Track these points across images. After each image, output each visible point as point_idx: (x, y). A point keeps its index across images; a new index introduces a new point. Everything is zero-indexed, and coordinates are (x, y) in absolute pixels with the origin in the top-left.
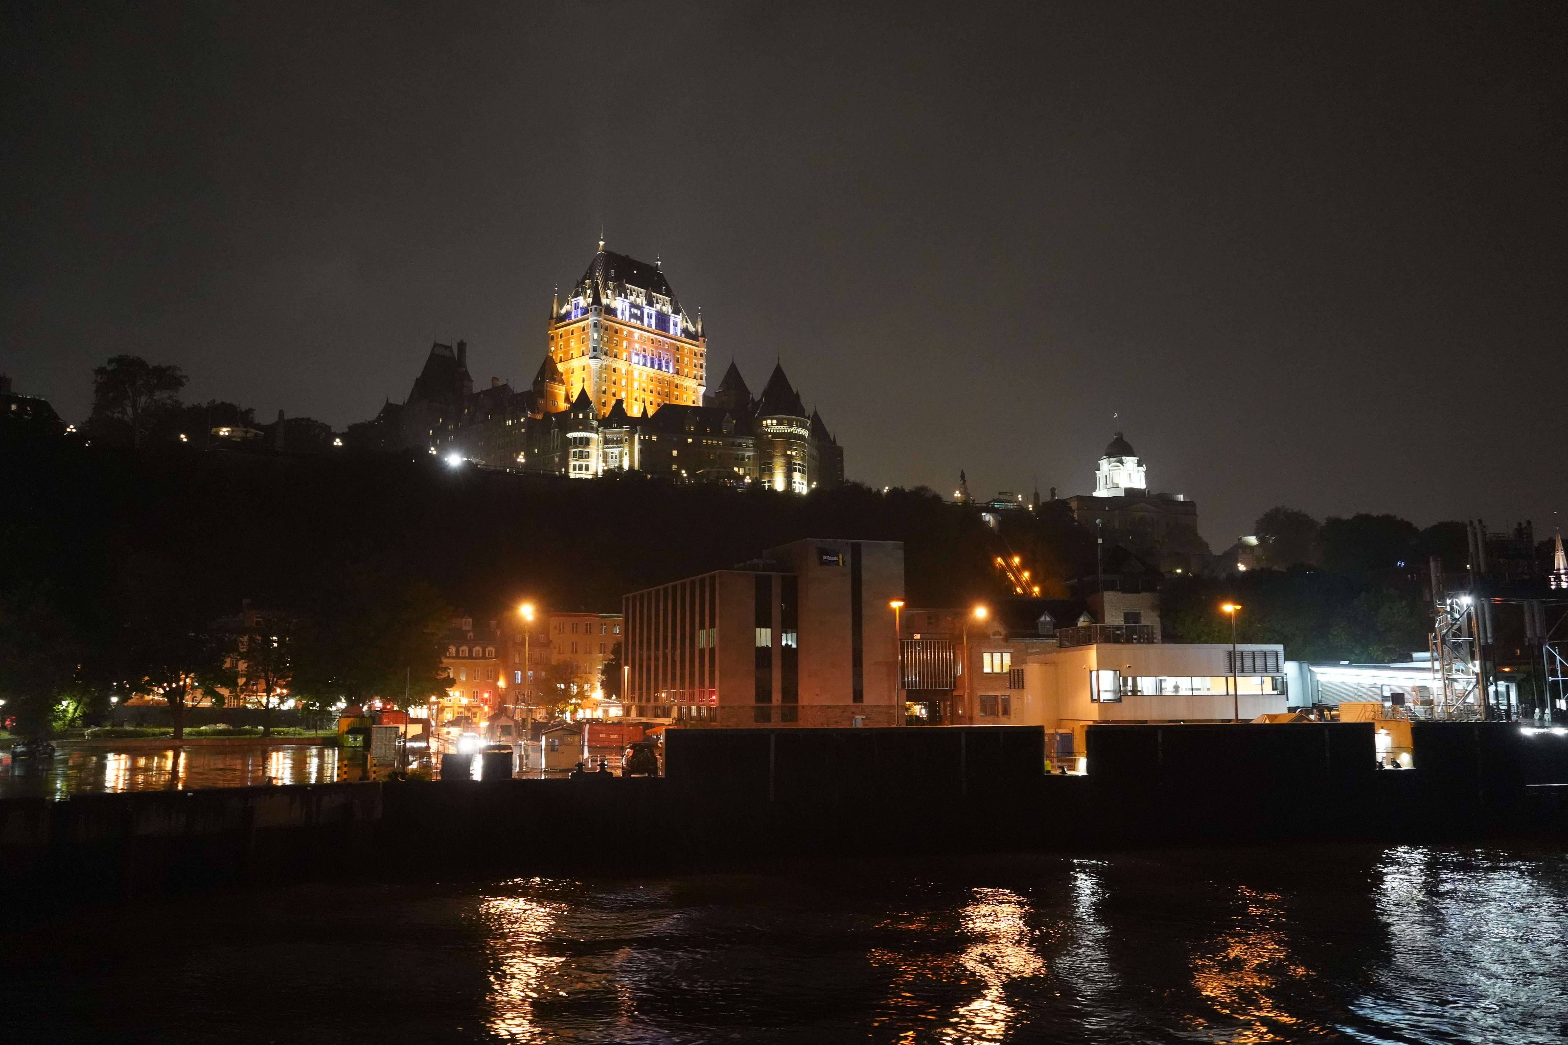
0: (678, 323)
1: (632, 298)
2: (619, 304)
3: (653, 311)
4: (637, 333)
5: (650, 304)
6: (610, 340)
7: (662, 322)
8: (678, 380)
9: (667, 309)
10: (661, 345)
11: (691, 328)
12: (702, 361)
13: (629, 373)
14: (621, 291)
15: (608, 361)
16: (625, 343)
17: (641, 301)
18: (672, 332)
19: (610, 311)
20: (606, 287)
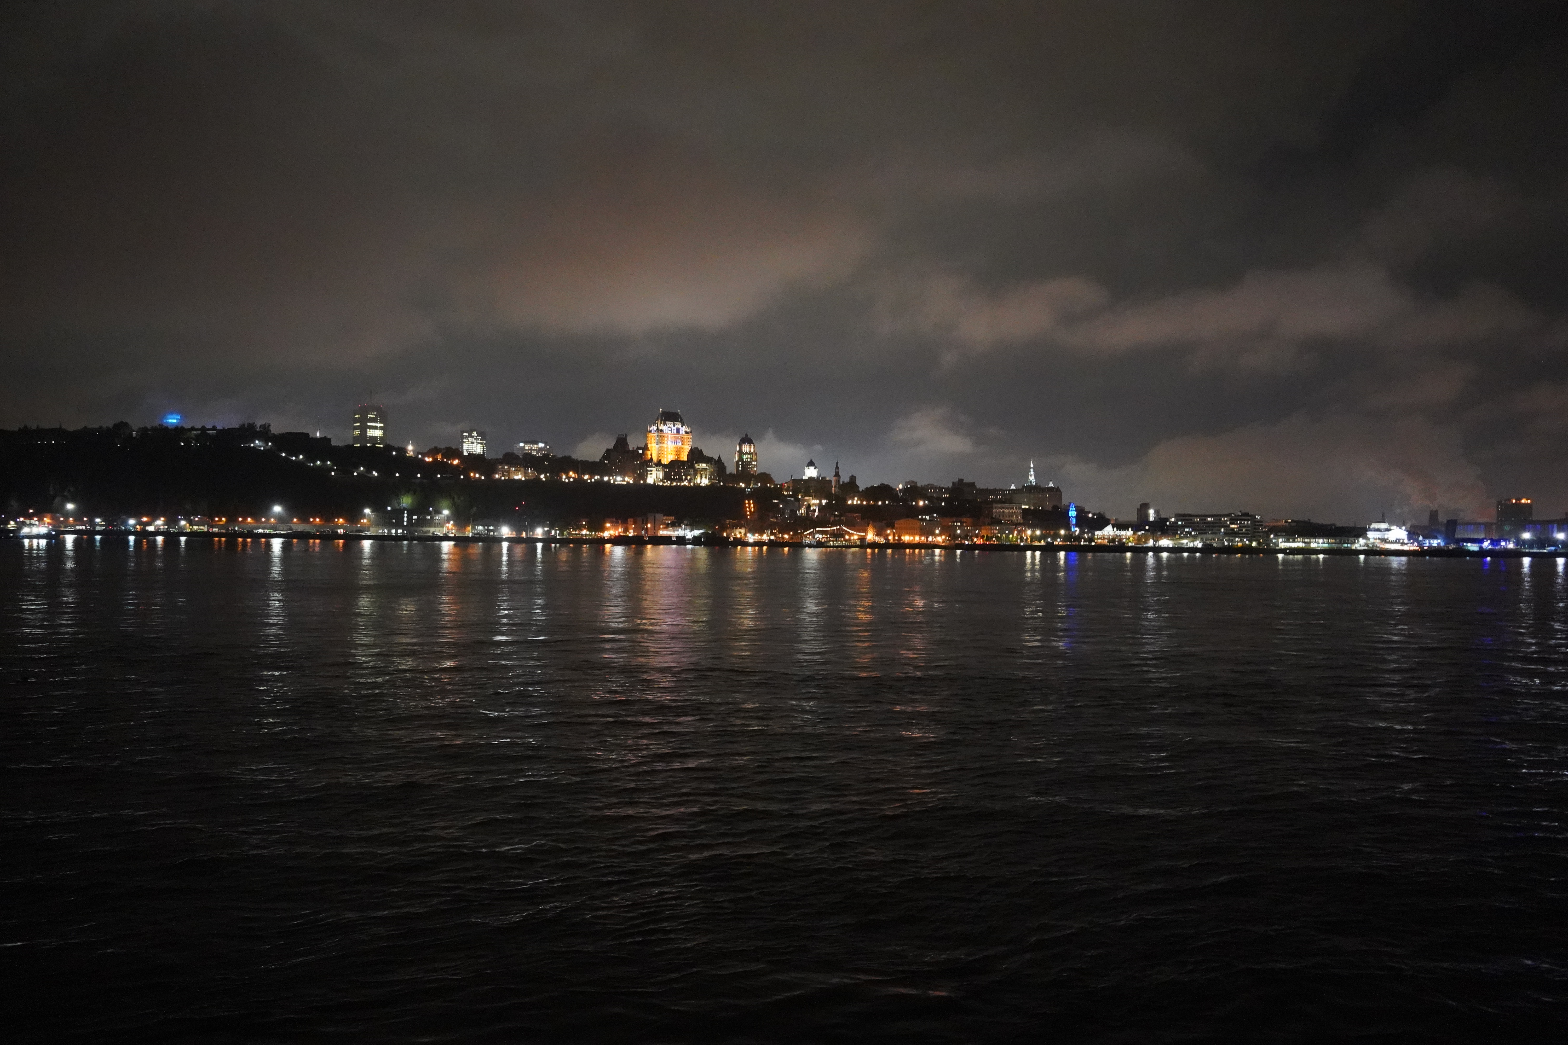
0: (683, 430)
1: (669, 426)
2: (664, 428)
3: (675, 428)
4: (670, 436)
5: (674, 426)
6: (662, 439)
7: (678, 430)
8: (683, 446)
9: (680, 426)
10: (677, 438)
11: (687, 430)
12: (691, 440)
13: (667, 448)
14: (665, 424)
15: (660, 445)
16: (666, 439)
17: (672, 426)
18: (681, 433)
19: (662, 431)
20: (661, 423)
